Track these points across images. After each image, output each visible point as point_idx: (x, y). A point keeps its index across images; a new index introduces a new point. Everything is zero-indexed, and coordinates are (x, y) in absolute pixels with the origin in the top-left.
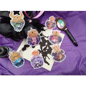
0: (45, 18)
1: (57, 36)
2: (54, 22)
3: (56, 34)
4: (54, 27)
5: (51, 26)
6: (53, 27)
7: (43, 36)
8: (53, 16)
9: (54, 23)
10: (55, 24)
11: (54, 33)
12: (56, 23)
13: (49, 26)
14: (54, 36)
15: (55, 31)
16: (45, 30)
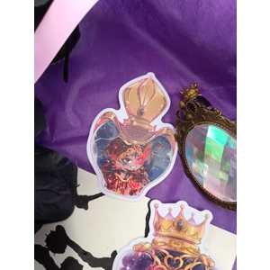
0: (85, 90)
1: (186, 262)
2: (159, 125)
3: (176, 246)
4: (161, 171)
5: (133, 165)
6: (152, 177)
7: (70, 252)
8: (151, 75)
9: (162, 140)
10: (169, 147)
11: (158, 228)
12: (172, 140)
13: (119, 165)
14: (162, 256)
15: (163, 209)
16: (83, 202)
